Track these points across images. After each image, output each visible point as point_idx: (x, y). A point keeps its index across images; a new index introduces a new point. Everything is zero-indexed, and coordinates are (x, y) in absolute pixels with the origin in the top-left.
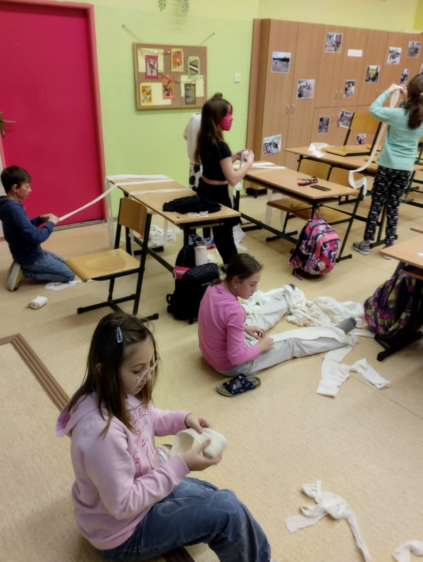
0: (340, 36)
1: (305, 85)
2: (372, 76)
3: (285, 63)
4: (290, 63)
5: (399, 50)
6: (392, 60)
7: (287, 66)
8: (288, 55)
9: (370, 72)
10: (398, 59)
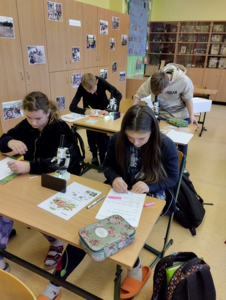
0: (60, 5)
1: (35, 51)
2: (91, 44)
3: (9, 28)
4: (13, 28)
5: (107, 23)
6: (103, 31)
7: (11, 32)
8: (10, 20)
9: (89, 40)
10: (106, 30)
